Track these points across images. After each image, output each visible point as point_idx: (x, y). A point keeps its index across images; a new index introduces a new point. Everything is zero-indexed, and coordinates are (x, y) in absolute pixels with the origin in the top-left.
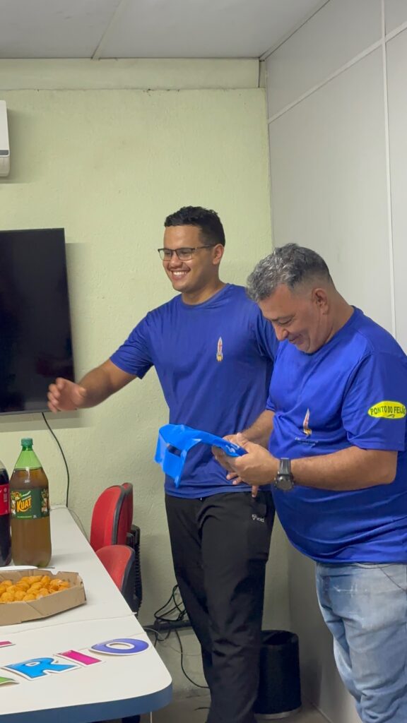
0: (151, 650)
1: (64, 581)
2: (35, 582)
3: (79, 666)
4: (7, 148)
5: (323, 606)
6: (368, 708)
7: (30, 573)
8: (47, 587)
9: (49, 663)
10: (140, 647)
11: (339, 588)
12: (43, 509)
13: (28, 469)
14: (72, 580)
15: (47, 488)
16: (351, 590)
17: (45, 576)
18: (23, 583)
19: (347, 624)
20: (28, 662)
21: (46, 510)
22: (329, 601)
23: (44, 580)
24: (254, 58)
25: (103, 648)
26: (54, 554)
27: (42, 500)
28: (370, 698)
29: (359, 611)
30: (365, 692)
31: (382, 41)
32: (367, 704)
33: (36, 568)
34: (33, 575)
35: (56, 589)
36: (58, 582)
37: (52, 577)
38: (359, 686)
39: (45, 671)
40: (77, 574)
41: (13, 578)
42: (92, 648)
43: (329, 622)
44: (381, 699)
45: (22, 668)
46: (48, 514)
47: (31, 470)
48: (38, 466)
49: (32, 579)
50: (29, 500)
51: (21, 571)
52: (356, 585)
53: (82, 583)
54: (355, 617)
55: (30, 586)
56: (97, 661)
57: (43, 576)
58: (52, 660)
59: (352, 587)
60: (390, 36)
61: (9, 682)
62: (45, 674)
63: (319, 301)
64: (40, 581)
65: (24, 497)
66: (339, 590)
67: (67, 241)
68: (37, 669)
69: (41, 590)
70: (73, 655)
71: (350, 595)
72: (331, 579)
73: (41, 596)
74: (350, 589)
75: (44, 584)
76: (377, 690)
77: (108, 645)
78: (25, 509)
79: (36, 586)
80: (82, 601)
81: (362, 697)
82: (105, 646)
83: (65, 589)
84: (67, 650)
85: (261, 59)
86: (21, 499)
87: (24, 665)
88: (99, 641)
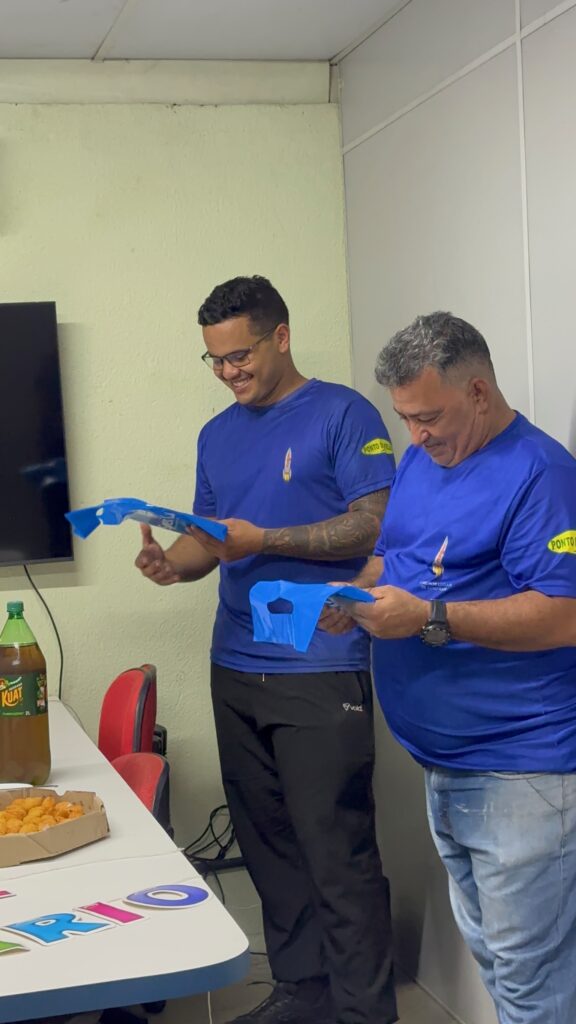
0: (213, 900)
1: (74, 804)
2: (34, 806)
3: (113, 925)
5: (439, 833)
6: (505, 978)
7: (25, 793)
8: (52, 813)
9: (70, 921)
10: (196, 896)
11: (465, 808)
12: (39, 703)
13: (16, 646)
14: (86, 802)
15: (44, 672)
16: (485, 810)
17: (48, 798)
18: (17, 807)
19: (475, 858)
20: (39, 920)
21: (43, 704)
22: (449, 826)
23: (46, 802)
24: (321, 61)
25: (144, 899)
26: (54, 766)
27: (39, 689)
28: (508, 963)
29: (496, 838)
30: (501, 954)
31: (516, 38)
32: (504, 971)
33: (31, 786)
34: (28, 796)
35: (66, 815)
36: (67, 806)
37: (58, 799)
38: (493, 946)
39: (65, 933)
40: (94, 793)
42: (129, 898)
43: (447, 857)
44: (523, 964)
45: (32, 929)
46: (45, 710)
47: (21, 647)
48: (30, 641)
49: (30, 801)
50: (20, 689)
51: (12, 791)
52: (492, 804)
53: (102, 806)
54: (490, 848)
55: (27, 812)
56: (138, 917)
57: (44, 797)
58: (74, 917)
59: (486, 806)
60: (527, 30)
61: (16, 949)
62: (65, 937)
63: (477, 395)
64: (40, 805)
65: (11, 686)
66: (466, 811)
67: (60, 320)
68: (55, 928)
69: (44, 817)
70: (100, 908)
71: (482, 816)
72: (452, 795)
73: (48, 827)
74: (483, 808)
75: (46, 809)
76: (519, 951)
77: (150, 895)
78: (13, 703)
79: (36, 812)
80: (101, 832)
81: (497, 962)
82: (146, 895)
83: (78, 817)
84: (93, 902)
85: (332, 63)
86: (8, 688)
87: (33, 924)
88: (137, 888)
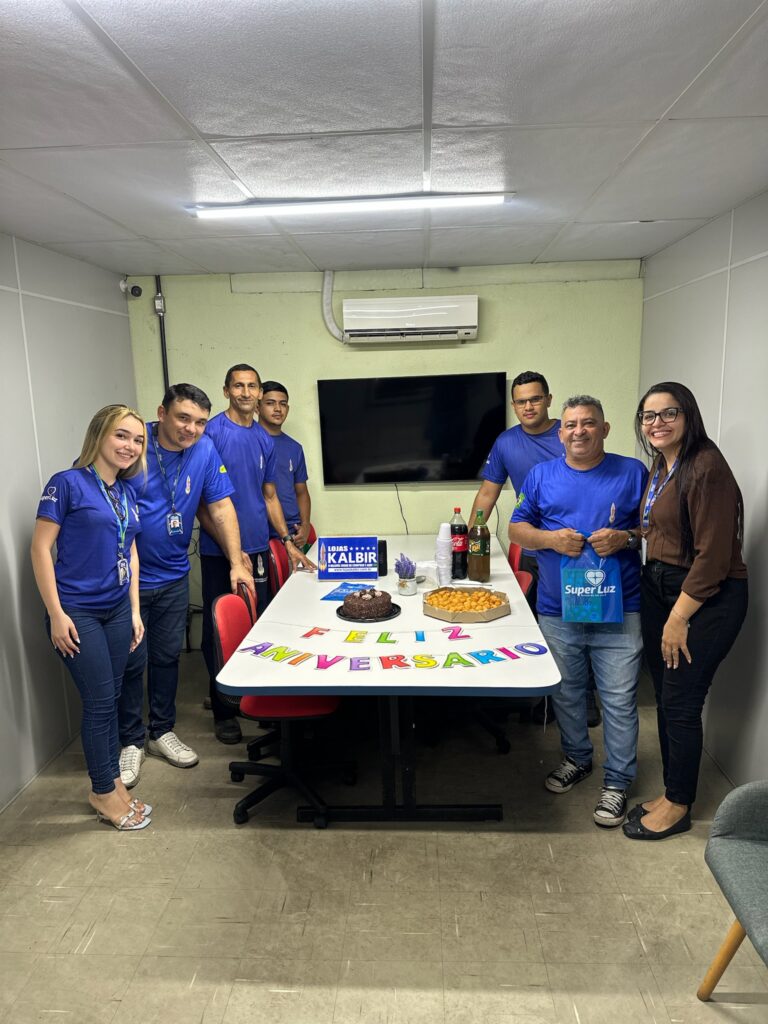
0: (549, 653)
1: (498, 597)
3: (508, 660)
4: (476, 324)
7: (478, 587)
8: (489, 600)
9: (492, 655)
10: (542, 651)
12: (486, 551)
13: (479, 528)
14: (502, 596)
15: (489, 538)
17: (488, 592)
18: (476, 595)
20: (480, 652)
21: (488, 551)
23: (487, 595)
24: (637, 259)
25: (521, 648)
26: (491, 572)
27: (486, 545)
31: (729, 268)
33: (482, 583)
35: (494, 602)
36: (494, 598)
37: (491, 593)
39: (489, 660)
41: (470, 591)
42: (516, 647)
45: (476, 655)
46: (489, 554)
47: (481, 529)
50: (480, 545)
51: (473, 586)
53: (508, 601)
56: (518, 657)
58: (493, 653)
60: (733, 266)
61: (470, 665)
62: (490, 662)
64: (484, 595)
68: (485, 657)
69: (485, 603)
70: (504, 650)
77: (524, 647)
78: (476, 550)
79: (482, 599)
80: (507, 611)
83: (498, 603)
84: (500, 647)
85: (641, 259)
86: (475, 544)
87: (478, 654)
88: (519, 642)
